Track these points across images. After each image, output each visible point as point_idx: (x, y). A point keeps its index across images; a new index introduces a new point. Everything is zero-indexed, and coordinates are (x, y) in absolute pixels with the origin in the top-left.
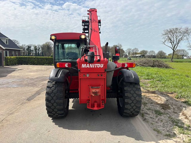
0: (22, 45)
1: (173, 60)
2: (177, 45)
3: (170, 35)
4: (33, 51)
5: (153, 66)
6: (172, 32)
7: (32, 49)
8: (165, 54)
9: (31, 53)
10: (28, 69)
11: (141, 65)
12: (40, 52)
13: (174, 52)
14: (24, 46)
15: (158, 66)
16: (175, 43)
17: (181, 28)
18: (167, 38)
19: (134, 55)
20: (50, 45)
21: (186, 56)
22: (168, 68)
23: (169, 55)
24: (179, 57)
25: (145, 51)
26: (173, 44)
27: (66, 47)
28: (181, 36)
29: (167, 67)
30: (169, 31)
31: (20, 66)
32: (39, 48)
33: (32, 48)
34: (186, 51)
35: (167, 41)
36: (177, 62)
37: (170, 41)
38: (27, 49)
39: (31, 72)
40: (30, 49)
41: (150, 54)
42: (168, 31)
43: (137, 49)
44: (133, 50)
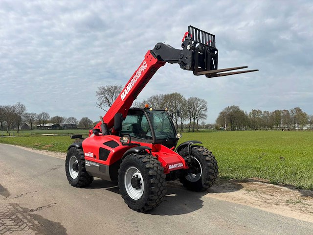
6: (110, 90)
8: (91, 122)
18: (103, 98)
19: (42, 125)
30: (106, 89)
35: (103, 104)
37: (108, 103)
41: (68, 123)
43: (47, 115)
44: (39, 116)
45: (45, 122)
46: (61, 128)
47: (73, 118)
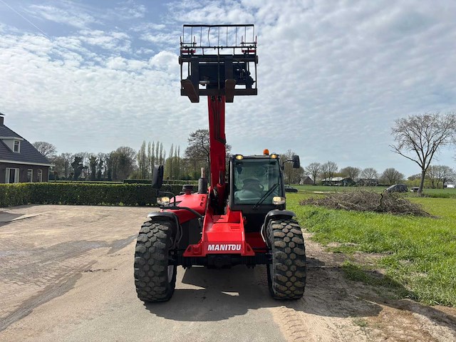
0: (63, 154)
1: (425, 191)
2: (430, 156)
3: (411, 133)
4: (86, 167)
5: (379, 211)
6: (415, 124)
7: (84, 164)
8: (401, 176)
9: (83, 174)
10: (50, 217)
11: (348, 206)
12: (103, 171)
13: (424, 172)
14: (66, 157)
15: (393, 211)
16: (425, 150)
17: (437, 116)
18: (404, 138)
19: (328, 179)
20: (128, 155)
21: (451, 181)
22: (421, 215)
23: (409, 178)
24: (436, 185)
25: (352, 169)
26: (420, 152)
27: (166, 159)
28: (440, 135)
29: (418, 213)
30: (409, 121)
31: (34, 208)
32: (102, 162)
33: (86, 162)
34: (451, 170)
35: (404, 146)
36: (435, 197)
37: (412, 145)
38: (73, 164)
39: (52, 226)
40: (80, 163)
41: (364, 177)
42: (405, 122)
43: (333, 165)
44: (323, 167)
45: (332, 175)
46: (353, 184)
47: (371, 170)
